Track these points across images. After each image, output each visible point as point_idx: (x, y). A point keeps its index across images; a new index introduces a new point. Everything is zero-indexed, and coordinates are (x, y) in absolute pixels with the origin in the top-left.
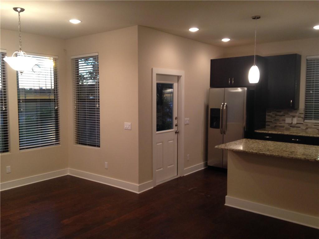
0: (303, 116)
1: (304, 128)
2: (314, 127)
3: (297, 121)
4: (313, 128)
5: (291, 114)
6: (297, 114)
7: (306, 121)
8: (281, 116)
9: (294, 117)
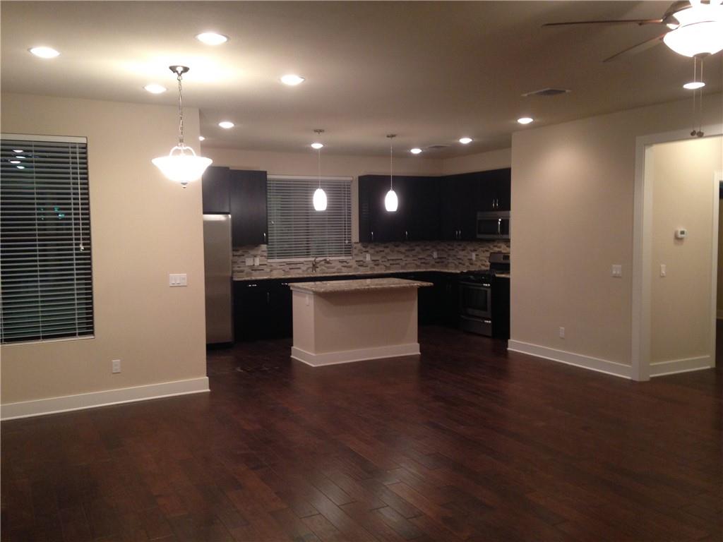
0: (265, 254)
1: (269, 270)
2: (279, 267)
3: (260, 261)
4: (279, 269)
5: (252, 252)
6: (259, 252)
7: (269, 261)
8: (239, 256)
9: (255, 256)
